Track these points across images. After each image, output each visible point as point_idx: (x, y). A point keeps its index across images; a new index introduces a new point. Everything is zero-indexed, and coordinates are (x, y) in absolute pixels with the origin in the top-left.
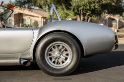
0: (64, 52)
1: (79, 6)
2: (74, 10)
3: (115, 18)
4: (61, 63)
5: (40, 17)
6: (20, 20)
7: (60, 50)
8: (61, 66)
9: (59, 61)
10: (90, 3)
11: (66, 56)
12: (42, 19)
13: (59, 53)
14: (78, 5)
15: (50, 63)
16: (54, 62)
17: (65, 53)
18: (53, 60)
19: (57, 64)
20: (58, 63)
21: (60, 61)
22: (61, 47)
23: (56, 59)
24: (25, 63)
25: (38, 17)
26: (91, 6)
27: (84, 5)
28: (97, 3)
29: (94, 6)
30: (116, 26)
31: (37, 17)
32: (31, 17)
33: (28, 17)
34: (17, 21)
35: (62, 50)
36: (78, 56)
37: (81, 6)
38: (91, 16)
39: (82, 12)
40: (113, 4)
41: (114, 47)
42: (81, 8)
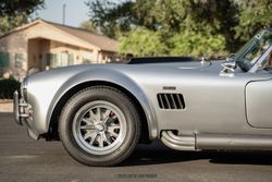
6: (41, 57)
12: (101, 56)
25: (91, 51)
31: (87, 50)
32: (71, 51)
33: (64, 49)
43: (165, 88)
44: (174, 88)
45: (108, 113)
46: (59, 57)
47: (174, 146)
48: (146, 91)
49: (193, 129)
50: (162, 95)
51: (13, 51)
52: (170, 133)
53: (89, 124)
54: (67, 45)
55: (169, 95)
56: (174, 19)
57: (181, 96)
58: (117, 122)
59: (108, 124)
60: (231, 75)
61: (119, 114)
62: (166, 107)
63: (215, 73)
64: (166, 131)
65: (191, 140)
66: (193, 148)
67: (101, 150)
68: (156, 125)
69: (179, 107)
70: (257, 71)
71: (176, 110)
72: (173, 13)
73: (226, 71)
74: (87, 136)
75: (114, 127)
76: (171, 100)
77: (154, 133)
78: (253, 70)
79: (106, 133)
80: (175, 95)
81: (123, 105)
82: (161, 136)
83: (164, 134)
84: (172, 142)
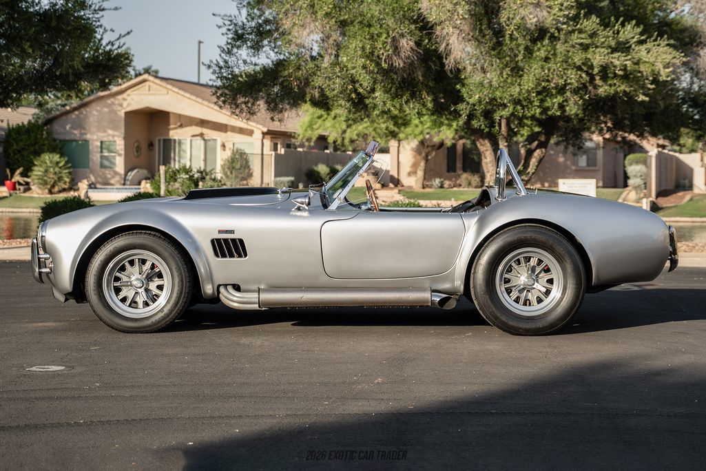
0: (543, 274)
1: (494, 104)
2: (471, 116)
3: (645, 144)
4: (534, 301)
5: (258, 129)
6: (151, 145)
7: (533, 269)
8: (535, 309)
9: (530, 296)
10: (544, 93)
11: (548, 286)
13: (529, 277)
14: (493, 100)
15: (508, 301)
16: (517, 300)
17: (545, 277)
18: (514, 294)
19: (525, 304)
20: (527, 302)
21: (532, 297)
22: (533, 262)
23: (521, 291)
24: (443, 302)
26: (548, 103)
27: (517, 102)
28: (575, 91)
29: (561, 107)
30: (646, 185)
34: (138, 149)
35: (538, 270)
36: (578, 284)
37: (505, 106)
38: (543, 145)
39: (504, 128)
40: (642, 98)
41: (668, 264)
42: (506, 113)
43: (220, 232)
44: (232, 232)
45: (148, 265)
46: (186, 147)
47: (236, 305)
48: (196, 236)
49: (260, 283)
50: (218, 240)
51: (94, 137)
52: (230, 288)
53: (125, 279)
54: (202, 123)
55: (226, 240)
56: (355, 91)
57: (241, 241)
58: (160, 276)
59: (149, 278)
60: (305, 214)
61: (162, 267)
62: (224, 256)
63: (284, 210)
64: (226, 286)
65: (253, 296)
66: (256, 307)
67: (141, 312)
68: (211, 279)
69: (240, 256)
70: (338, 208)
71: (236, 259)
72: (353, 81)
73: (299, 209)
74: (122, 295)
75: (157, 282)
76: (229, 247)
77: (208, 289)
78: (333, 206)
79: (147, 290)
80: (234, 240)
81: (166, 254)
82: (219, 292)
83: (222, 290)
84: (233, 300)
